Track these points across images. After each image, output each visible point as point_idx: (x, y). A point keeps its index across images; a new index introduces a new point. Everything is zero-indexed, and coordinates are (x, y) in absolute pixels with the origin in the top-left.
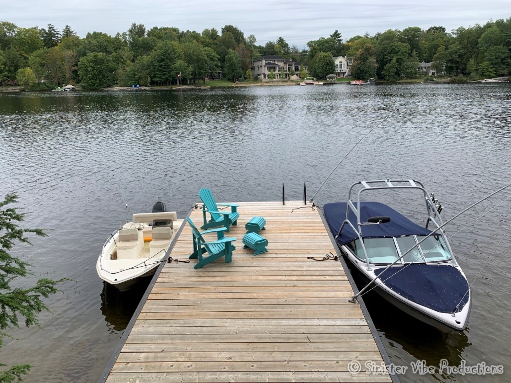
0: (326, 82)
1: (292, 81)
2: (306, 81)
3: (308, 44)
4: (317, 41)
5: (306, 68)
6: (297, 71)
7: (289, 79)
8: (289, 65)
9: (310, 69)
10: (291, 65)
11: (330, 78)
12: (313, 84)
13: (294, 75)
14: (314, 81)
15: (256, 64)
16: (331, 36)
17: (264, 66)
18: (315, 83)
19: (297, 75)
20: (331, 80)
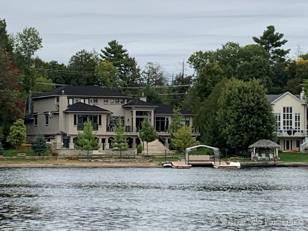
0: (250, 163)
1: (147, 157)
2: (192, 157)
3: (191, 59)
4: (219, 52)
5: (187, 123)
6: (163, 130)
7: (139, 151)
8: (137, 113)
9: (199, 126)
10: (146, 113)
11: (260, 150)
12: (211, 166)
13: (152, 140)
14: (213, 159)
15: (40, 108)
16: (256, 40)
17: (66, 113)
18: (217, 164)
19: (162, 141)
20: (264, 156)
